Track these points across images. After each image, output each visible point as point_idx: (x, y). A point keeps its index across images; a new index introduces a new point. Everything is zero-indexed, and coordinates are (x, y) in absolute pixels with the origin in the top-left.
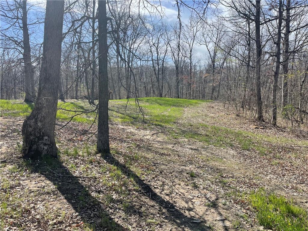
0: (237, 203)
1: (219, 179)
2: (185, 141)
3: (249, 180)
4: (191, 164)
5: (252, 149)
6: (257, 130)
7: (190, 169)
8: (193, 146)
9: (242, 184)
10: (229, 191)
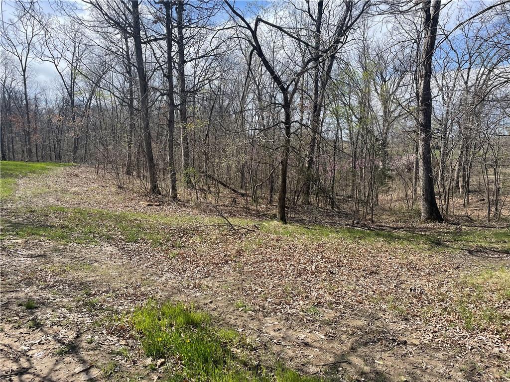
0: (112, 334)
1: (83, 301)
2: (17, 243)
3: (135, 289)
4: (29, 284)
5: (142, 239)
6: (150, 207)
7: (27, 294)
8: (35, 250)
9: (123, 299)
10: (101, 316)
